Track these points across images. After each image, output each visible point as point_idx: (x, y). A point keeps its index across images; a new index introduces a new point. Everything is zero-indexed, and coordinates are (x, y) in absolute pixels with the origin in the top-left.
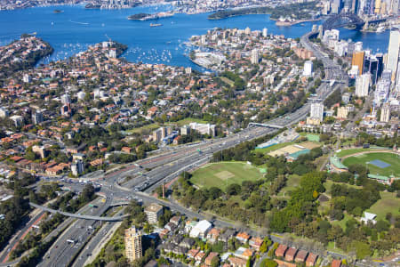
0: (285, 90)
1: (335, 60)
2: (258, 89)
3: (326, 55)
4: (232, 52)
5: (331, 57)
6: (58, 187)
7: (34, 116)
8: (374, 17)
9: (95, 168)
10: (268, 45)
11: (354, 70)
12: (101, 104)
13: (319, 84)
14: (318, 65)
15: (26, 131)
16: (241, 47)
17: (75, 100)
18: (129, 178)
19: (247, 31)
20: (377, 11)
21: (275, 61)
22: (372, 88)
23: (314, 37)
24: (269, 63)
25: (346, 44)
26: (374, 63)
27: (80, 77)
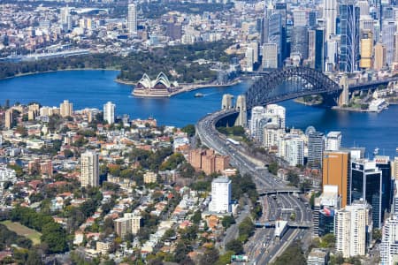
0: (170, 248)
1: (281, 176)
2: (102, 248)
3: (260, 164)
4: (31, 161)
5: (272, 169)
8: (361, 78)
10: (118, 143)
11: (329, 196)
13: (249, 231)
14: (242, 188)
16: (52, 149)
19: (65, 109)
20: (365, 63)
21: (140, 182)
22: (373, 237)
23: (226, 123)
24: (126, 186)
25: (304, 138)
26: (373, 179)
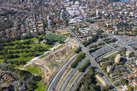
6: (107, 36)
7: (111, 15)
9: (119, 34)
12: (131, 17)
15: (107, 19)
17: (123, 14)
18: (127, 40)
27: (129, 7)
